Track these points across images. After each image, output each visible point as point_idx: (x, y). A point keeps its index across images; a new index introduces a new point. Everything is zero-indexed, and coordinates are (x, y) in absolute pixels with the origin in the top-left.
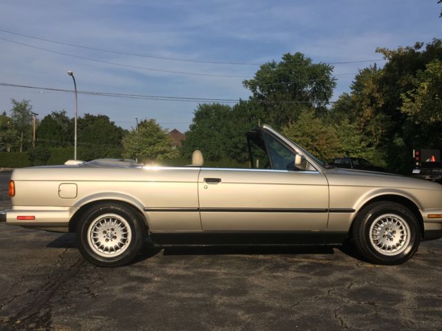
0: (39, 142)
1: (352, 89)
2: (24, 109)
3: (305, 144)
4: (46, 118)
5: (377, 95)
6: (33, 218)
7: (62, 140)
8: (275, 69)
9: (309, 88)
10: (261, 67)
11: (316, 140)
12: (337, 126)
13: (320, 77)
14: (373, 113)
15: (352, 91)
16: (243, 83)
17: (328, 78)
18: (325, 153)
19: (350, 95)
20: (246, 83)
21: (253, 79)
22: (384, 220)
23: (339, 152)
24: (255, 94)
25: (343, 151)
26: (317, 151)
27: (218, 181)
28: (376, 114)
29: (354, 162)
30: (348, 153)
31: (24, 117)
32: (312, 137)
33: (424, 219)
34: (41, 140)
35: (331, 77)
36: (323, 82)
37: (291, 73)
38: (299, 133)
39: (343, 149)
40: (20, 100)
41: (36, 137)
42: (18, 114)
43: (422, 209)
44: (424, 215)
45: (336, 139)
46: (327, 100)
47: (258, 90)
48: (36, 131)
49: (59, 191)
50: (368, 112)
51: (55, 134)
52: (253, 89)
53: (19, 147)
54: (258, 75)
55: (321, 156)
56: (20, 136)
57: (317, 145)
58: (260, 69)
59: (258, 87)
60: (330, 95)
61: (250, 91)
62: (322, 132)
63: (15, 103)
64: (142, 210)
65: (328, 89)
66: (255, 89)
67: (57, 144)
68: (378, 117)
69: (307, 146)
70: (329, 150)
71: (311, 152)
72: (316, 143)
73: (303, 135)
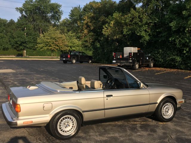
1: (69, 16)
3: (52, 43)
6: (32, 122)
8: (32, 3)
9: (50, 15)
10: (26, 2)
11: (57, 41)
12: (66, 34)
13: (56, 10)
14: (88, 32)
15: (69, 17)
16: (16, 9)
17: (59, 10)
18: (61, 47)
19: (69, 19)
20: (17, 9)
21: (21, 7)
22: (166, 105)
23: (67, 47)
24: (22, 15)
25: (69, 46)
26: (58, 46)
27: (112, 96)
30: (71, 47)
32: (55, 40)
33: (177, 104)
35: (61, 10)
36: (57, 12)
37: (41, 6)
38: (49, 38)
39: (69, 45)
45: (66, 41)
46: (59, 21)
47: (24, 13)
49: (44, 107)
50: (86, 31)
52: (21, 12)
54: (24, 6)
55: (60, 48)
57: (58, 43)
58: (25, 2)
59: (24, 12)
60: (60, 18)
61: (20, 13)
62: (60, 38)
65: (59, 16)
66: (23, 12)
68: (90, 34)
69: (53, 44)
70: (63, 46)
71: (55, 46)
72: (57, 43)
73: (51, 38)
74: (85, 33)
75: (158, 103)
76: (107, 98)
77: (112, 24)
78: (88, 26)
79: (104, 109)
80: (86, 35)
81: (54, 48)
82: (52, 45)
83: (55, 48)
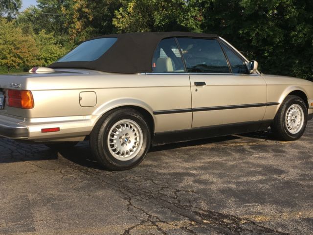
1: (38, 2)
5: (86, 10)
6: (58, 129)
11: (18, 48)
12: (35, 36)
14: (83, 25)
15: (38, 4)
18: (27, 60)
19: (37, 7)
22: (292, 109)
23: (39, 59)
25: (42, 59)
26: (20, 58)
27: (204, 84)
30: (46, 60)
32: (15, 45)
33: (309, 106)
39: (42, 56)
44: (310, 103)
45: (35, 48)
46: (17, 10)
49: (80, 99)
50: (78, 25)
55: (24, 62)
57: (20, 52)
60: (20, 6)
62: (23, 41)
64: (152, 113)
68: (87, 29)
69: (9, 53)
70: (31, 57)
71: (14, 58)
72: (19, 51)
73: (6, 42)
74: (77, 27)
75: (279, 104)
76: (196, 87)
77: (131, 7)
78: (82, 15)
80: (80, 32)
81: (12, 62)
82: (8, 56)
83: (15, 62)
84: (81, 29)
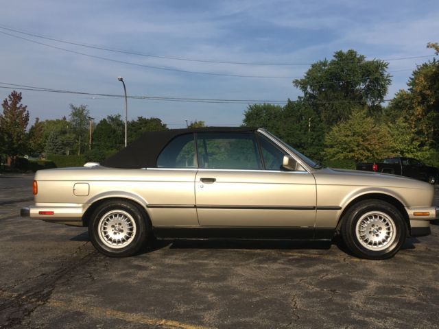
0: (95, 145)
1: (409, 85)
2: (82, 113)
3: (356, 144)
4: (101, 121)
5: (428, 92)
6: (52, 213)
7: (116, 143)
8: (326, 68)
9: (362, 86)
10: (313, 66)
11: (367, 140)
12: (391, 125)
13: (375, 75)
14: (424, 111)
15: (409, 87)
16: (294, 82)
17: (382, 75)
18: (377, 153)
19: (407, 92)
20: (296, 82)
21: (304, 78)
22: (371, 217)
23: (393, 152)
24: (306, 94)
25: (397, 151)
26: (369, 151)
27: (213, 180)
28: (428, 112)
29: (405, 162)
30: (402, 152)
31: (81, 121)
32: (363, 137)
33: (410, 217)
34: (97, 143)
35: (386, 74)
36: (377, 80)
37: (343, 71)
38: (349, 133)
39: (397, 148)
40: (78, 106)
41: (92, 140)
42: (76, 118)
43: (408, 207)
44: (410, 212)
46: (382, 98)
47: (309, 90)
48: (93, 134)
49: (74, 190)
50: (419, 110)
51: (109, 137)
52: (304, 88)
53: (76, 150)
54: (308, 74)
55: (373, 155)
56: (78, 140)
57: (369, 144)
58: (310, 68)
59: (309, 87)
60: (385, 92)
61: (301, 91)
62: (374, 132)
63: (74, 108)
64: (145, 206)
65: (383, 86)
66: (306, 88)
67: (111, 147)
68: (429, 115)
69: (357, 146)
70: (381, 150)
71: (362, 151)
72: (367, 143)
73: (354, 135)
74: (416, 113)
75: (340, 208)
79: (195, 207)
80: (420, 119)
81: (359, 156)
82: (356, 149)
83: (362, 155)
84: (422, 115)
